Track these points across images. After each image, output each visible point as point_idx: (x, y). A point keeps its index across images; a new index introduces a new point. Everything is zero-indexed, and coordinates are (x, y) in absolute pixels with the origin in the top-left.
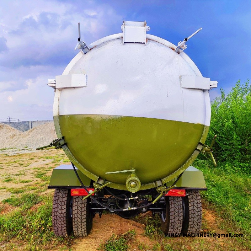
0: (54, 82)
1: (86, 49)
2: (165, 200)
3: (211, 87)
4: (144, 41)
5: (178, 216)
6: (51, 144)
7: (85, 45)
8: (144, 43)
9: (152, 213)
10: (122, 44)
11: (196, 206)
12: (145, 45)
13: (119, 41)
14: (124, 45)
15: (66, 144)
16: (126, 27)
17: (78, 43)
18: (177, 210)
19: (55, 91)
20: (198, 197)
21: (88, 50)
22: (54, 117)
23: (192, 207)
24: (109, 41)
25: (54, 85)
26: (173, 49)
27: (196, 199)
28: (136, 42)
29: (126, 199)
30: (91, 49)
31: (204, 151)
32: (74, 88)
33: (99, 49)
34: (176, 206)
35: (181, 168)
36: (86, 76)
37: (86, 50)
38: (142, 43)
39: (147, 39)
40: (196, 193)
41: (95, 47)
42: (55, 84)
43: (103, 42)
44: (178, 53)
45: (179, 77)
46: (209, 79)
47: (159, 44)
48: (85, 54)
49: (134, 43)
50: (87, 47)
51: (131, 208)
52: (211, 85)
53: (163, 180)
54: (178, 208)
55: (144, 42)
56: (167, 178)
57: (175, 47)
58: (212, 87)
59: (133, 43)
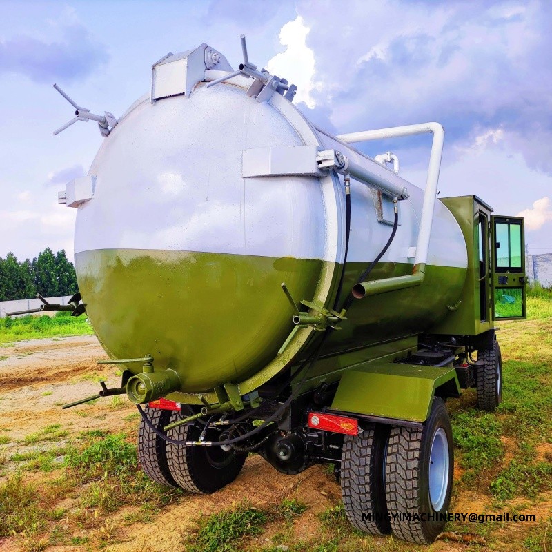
3: (320, 166)
5: (357, 483)
8: (184, 93)
11: (402, 465)
12: (189, 98)
16: (156, 68)
18: (355, 468)
20: (413, 444)
23: (393, 466)
25: (65, 201)
27: (407, 448)
28: (171, 94)
34: (354, 457)
36: (94, 178)
38: (181, 94)
42: (65, 198)
49: (169, 97)
52: (319, 162)
54: (358, 464)
56: (247, 382)
58: (323, 165)
59: (167, 97)
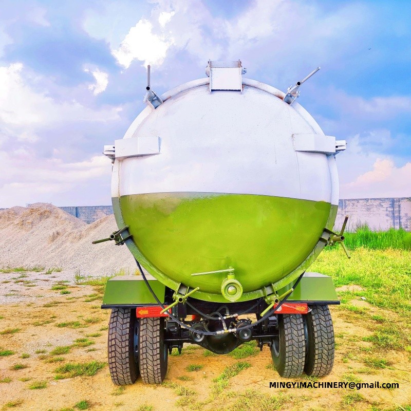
0: (113, 149)
1: (157, 101)
2: (277, 321)
3: (337, 149)
4: (239, 87)
6: (112, 237)
7: (155, 95)
8: (240, 91)
9: (259, 343)
10: (208, 92)
12: (241, 94)
13: (204, 89)
14: (211, 94)
15: (131, 238)
16: (213, 69)
17: (147, 93)
18: (295, 338)
19: (113, 163)
21: (159, 103)
22: (113, 199)
24: (189, 89)
25: (112, 153)
26: (281, 98)
28: (228, 89)
29: (220, 318)
30: (164, 101)
31: (332, 242)
32: (142, 156)
33: (177, 100)
34: (294, 332)
35: (300, 267)
36: (159, 139)
37: (156, 103)
38: (236, 90)
39: (244, 85)
40: (323, 311)
41: (170, 98)
42: (114, 151)
43: (180, 91)
44: (289, 103)
45: (291, 135)
46: (334, 138)
47: (261, 91)
48: (155, 108)
49: (225, 90)
50: (158, 99)
51: (228, 329)
53: (274, 285)
54: (297, 335)
55: (239, 89)
56: (279, 282)
57: (284, 95)
58: (339, 148)
59: (223, 90)
